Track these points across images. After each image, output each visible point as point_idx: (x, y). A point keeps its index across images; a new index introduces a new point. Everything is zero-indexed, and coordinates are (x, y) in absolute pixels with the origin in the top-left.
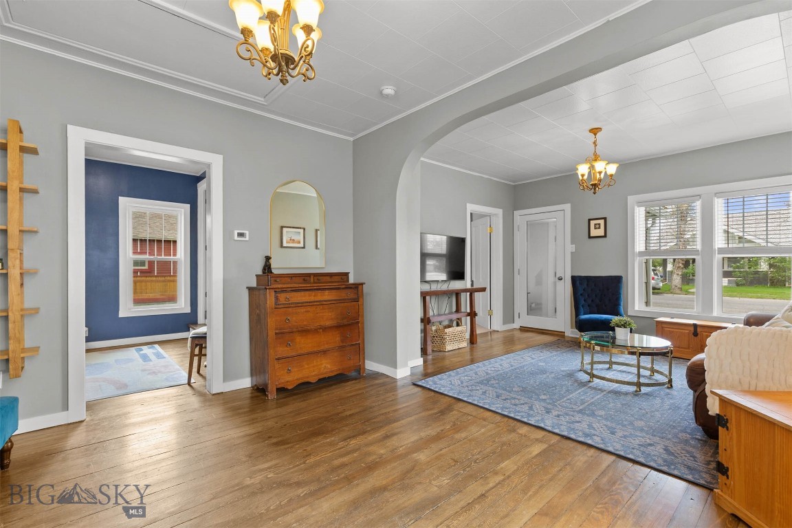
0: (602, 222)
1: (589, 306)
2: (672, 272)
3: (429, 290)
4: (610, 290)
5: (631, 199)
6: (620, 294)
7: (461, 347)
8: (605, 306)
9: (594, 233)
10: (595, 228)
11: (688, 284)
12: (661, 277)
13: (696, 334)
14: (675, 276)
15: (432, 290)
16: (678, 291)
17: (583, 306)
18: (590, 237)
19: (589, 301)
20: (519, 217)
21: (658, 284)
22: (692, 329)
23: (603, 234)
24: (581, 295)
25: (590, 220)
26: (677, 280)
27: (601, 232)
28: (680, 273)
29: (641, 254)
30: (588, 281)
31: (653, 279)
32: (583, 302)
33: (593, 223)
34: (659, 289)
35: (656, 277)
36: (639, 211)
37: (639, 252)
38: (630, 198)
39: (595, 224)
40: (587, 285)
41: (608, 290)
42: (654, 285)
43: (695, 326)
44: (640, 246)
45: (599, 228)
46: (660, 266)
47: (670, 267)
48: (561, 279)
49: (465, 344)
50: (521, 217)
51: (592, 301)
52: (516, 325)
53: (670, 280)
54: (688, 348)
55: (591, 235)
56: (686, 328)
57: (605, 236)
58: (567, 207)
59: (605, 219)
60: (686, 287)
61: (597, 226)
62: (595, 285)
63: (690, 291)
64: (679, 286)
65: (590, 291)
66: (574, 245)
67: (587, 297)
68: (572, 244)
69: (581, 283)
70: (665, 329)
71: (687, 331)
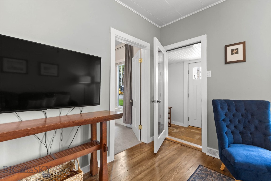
0: (240, 47)
1: (232, 132)
8: (251, 134)
9: (230, 58)
10: (233, 54)
17: (226, 133)
18: (226, 63)
19: (233, 128)
23: (241, 58)
24: (223, 120)
25: (226, 47)
27: (240, 57)
30: (229, 106)
32: (226, 129)
33: (229, 49)
39: (232, 50)
40: (228, 109)
45: (237, 53)
55: (228, 61)
57: (244, 60)
59: (244, 43)
61: (235, 52)
65: (232, 116)
66: (210, 71)
67: (229, 122)
68: (208, 70)
69: (221, 108)
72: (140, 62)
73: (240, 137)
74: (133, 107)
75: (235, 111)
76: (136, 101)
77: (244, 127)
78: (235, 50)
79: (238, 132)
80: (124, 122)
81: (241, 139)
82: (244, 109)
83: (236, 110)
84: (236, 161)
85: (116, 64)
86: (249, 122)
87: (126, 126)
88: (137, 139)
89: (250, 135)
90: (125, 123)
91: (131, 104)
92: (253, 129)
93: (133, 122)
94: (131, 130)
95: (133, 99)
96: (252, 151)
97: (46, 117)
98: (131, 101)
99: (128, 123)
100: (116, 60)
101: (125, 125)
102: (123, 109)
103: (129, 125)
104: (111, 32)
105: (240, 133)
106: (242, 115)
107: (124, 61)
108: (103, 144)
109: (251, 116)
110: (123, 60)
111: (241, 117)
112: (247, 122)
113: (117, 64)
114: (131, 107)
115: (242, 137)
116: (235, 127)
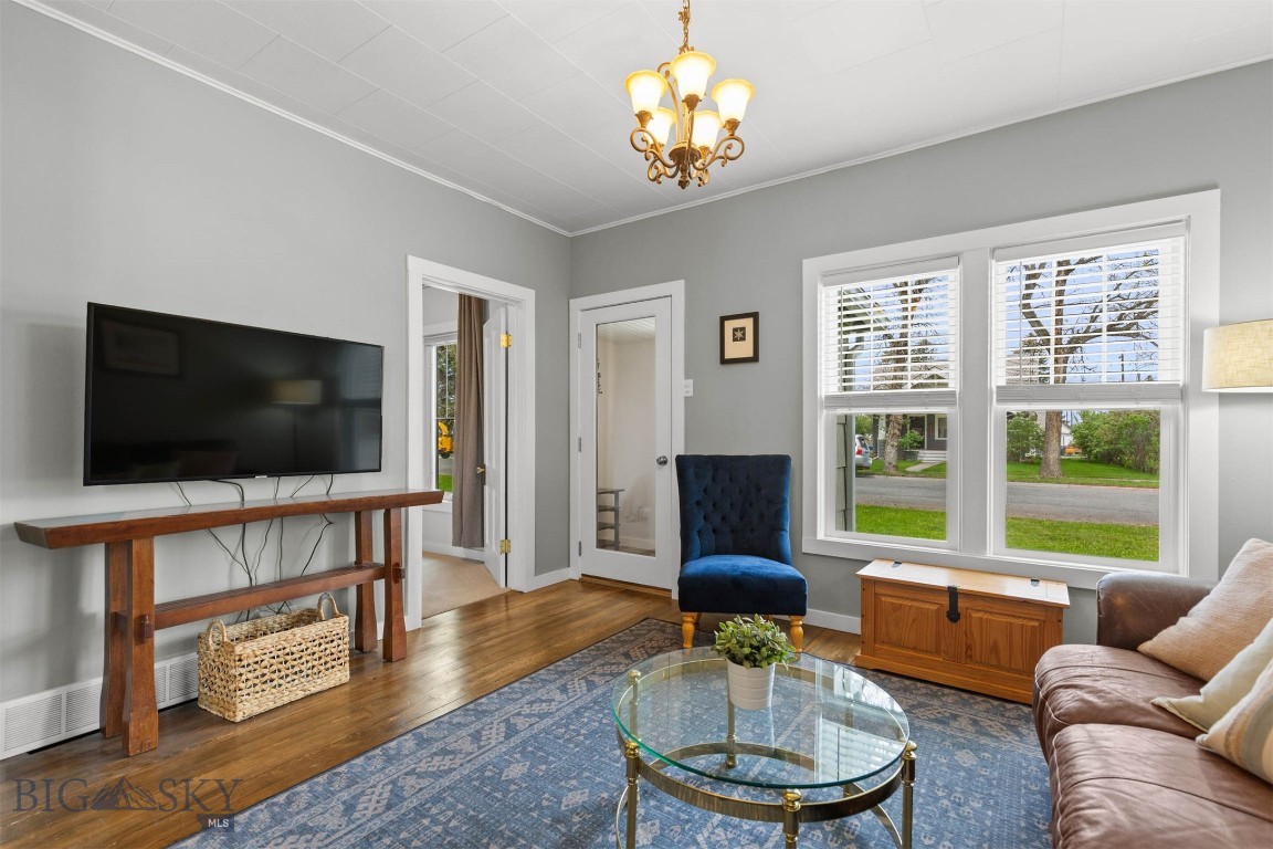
0: (748, 323)
1: (714, 531)
2: (884, 442)
3: (236, 507)
4: (763, 492)
5: (810, 266)
6: (783, 501)
7: (314, 690)
8: (752, 533)
9: (735, 350)
10: (735, 340)
11: (905, 459)
12: (871, 448)
13: (954, 615)
14: (889, 449)
15: (247, 506)
16: (892, 471)
17: (699, 532)
18: (724, 361)
19: (716, 519)
20: (579, 313)
21: (866, 460)
22: (945, 601)
23: (750, 354)
24: (698, 503)
25: (723, 319)
26: (891, 454)
27: (743, 349)
28: (896, 444)
29: (832, 401)
30: (716, 469)
31: (859, 452)
32: (701, 523)
33: (729, 326)
34: (868, 468)
35: (864, 450)
36: (827, 296)
37: (827, 398)
38: (807, 263)
39: (735, 330)
40: (713, 479)
41: (759, 490)
42: (861, 462)
43: (953, 593)
44: (828, 382)
45: (743, 339)
46: (869, 433)
47: (882, 435)
48: (665, 462)
49: (342, 675)
50: (585, 315)
51: (723, 518)
52: (573, 573)
53: (883, 455)
54: (937, 652)
55: (725, 358)
56: (932, 598)
57: (755, 358)
58: (677, 288)
59: (755, 316)
60: (903, 464)
61: (739, 334)
62: (731, 479)
63: (908, 469)
64: (894, 463)
65: (718, 494)
66: (692, 381)
67: (711, 509)
68: (687, 377)
69: (697, 475)
70: (883, 599)
71: (934, 607)
72: (503, 344)
73: (728, 540)
74: (486, 488)
75: (727, 481)
76: (494, 466)
77: (740, 518)
78: (739, 332)
79: (727, 530)
80: (458, 542)
82: (744, 477)
85: (425, 337)
86: (751, 505)
87: (464, 556)
88: (496, 583)
90: (460, 546)
91: (481, 479)
93: (487, 541)
94: (480, 566)
95: (486, 462)
97: (243, 500)
98: (480, 470)
99: (471, 545)
100: (424, 324)
101: (460, 552)
102: (454, 500)
103: (474, 554)
104: (410, 268)
105: (732, 531)
106: (740, 491)
107: (456, 329)
108: (393, 563)
110: (453, 326)
111: (738, 495)
112: (747, 505)
113: (428, 339)
114: (480, 490)
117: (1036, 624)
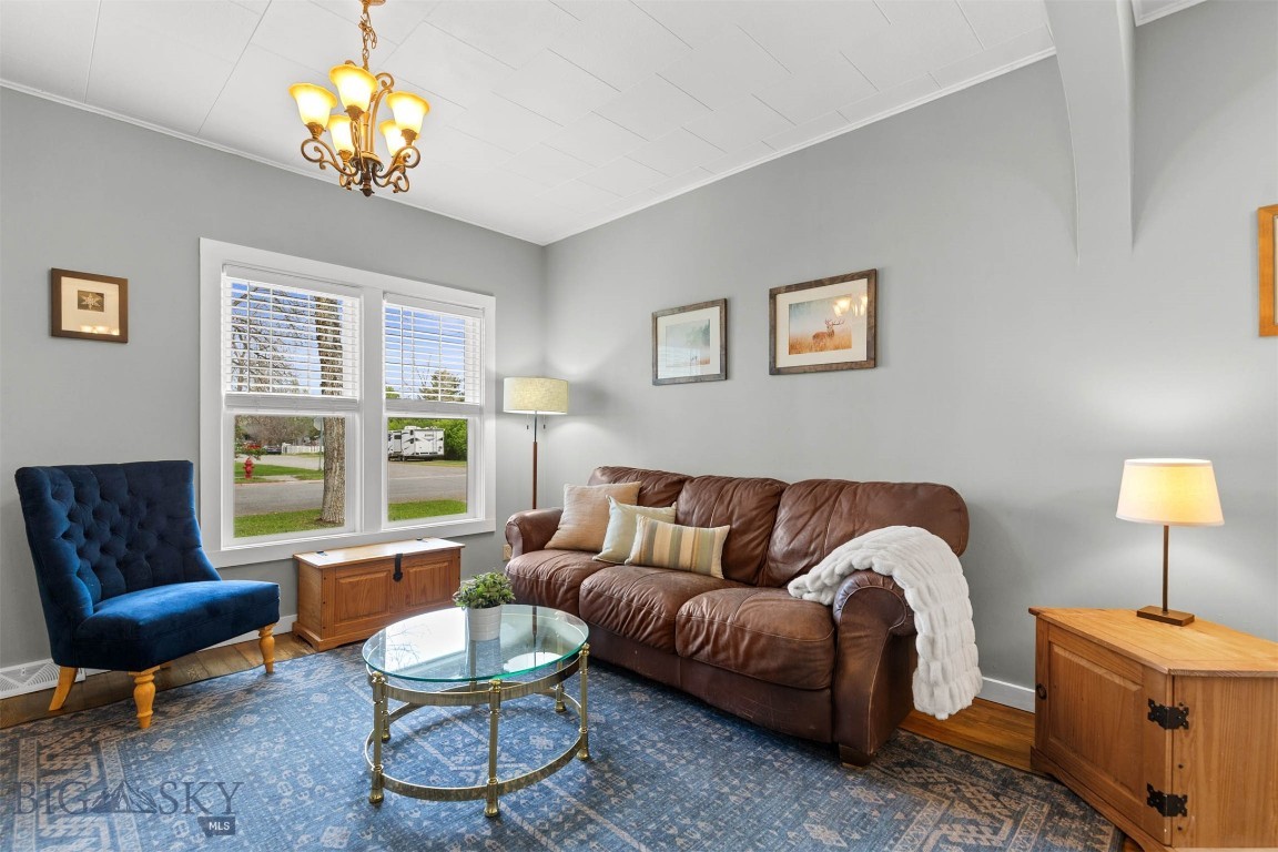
1: (94, 568)
4: (158, 505)
6: (189, 512)
8: (148, 558)
10: (82, 305)
13: (398, 576)
17: (79, 573)
18: (58, 333)
19: (94, 551)
22: (392, 567)
23: (114, 330)
24: (65, 535)
25: (57, 273)
27: (107, 324)
29: (230, 401)
32: (77, 563)
33: (71, 286)
37: (229, 397)
38: (205, 243)
39: (82, 295)
40: (77, 498)
43: (398, 559)
45: (100, 308)
54: (386, 610)
55: (63, 329)
56: (382, 568)
57: (122, 339)
59: (122, 284)
61: (90, 301)
62: (106, 497)
65: (90, 519)
67: (84, 540)
69: (55, 496)
70: (342, 581)
71: (383, 575)
73: (118, 576)
75: (99, 500)
77: (127, 546)
78: (90, 296)
79: (113, 563)
81: (122, 579)
82: (125, 490)
83: (102, 497)
84: (141, 623)
86: (141, 525)
89: (145, 563)
92: (153, 542)
96: (166, 592)
105: (119, 564)
106: (122, 511)
109: (147, 507)
111: (119, 515)
112: (136, 527)
115: (124, 575)
116: (104, 550)
117: (446, 564)
